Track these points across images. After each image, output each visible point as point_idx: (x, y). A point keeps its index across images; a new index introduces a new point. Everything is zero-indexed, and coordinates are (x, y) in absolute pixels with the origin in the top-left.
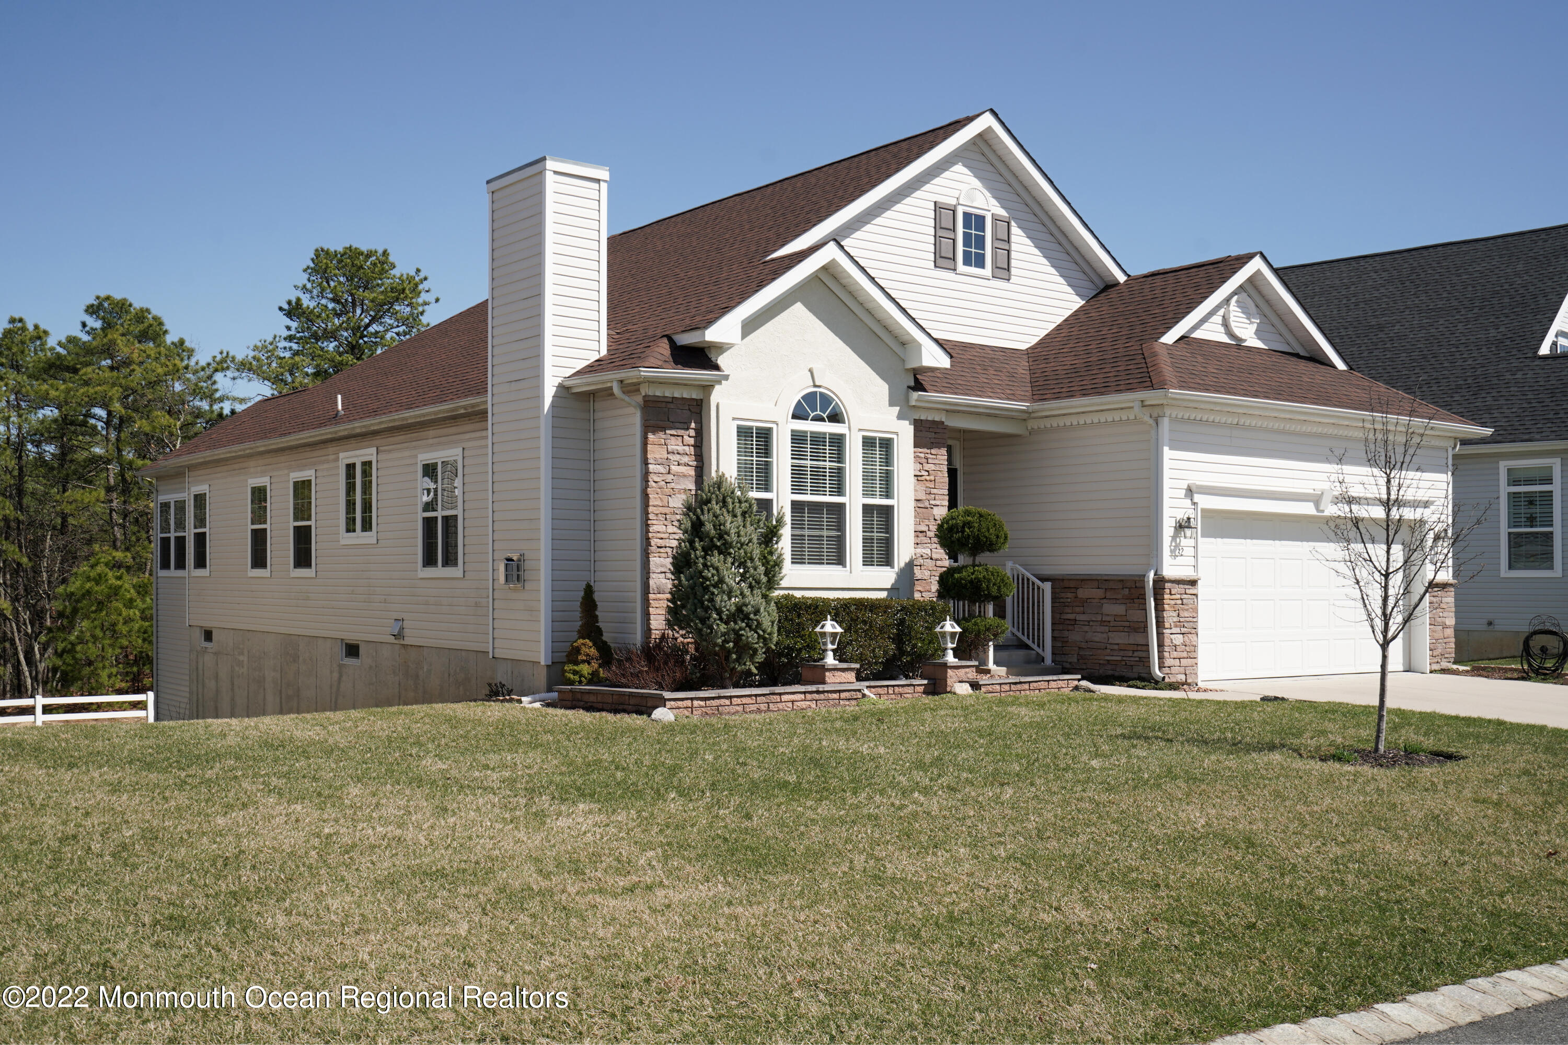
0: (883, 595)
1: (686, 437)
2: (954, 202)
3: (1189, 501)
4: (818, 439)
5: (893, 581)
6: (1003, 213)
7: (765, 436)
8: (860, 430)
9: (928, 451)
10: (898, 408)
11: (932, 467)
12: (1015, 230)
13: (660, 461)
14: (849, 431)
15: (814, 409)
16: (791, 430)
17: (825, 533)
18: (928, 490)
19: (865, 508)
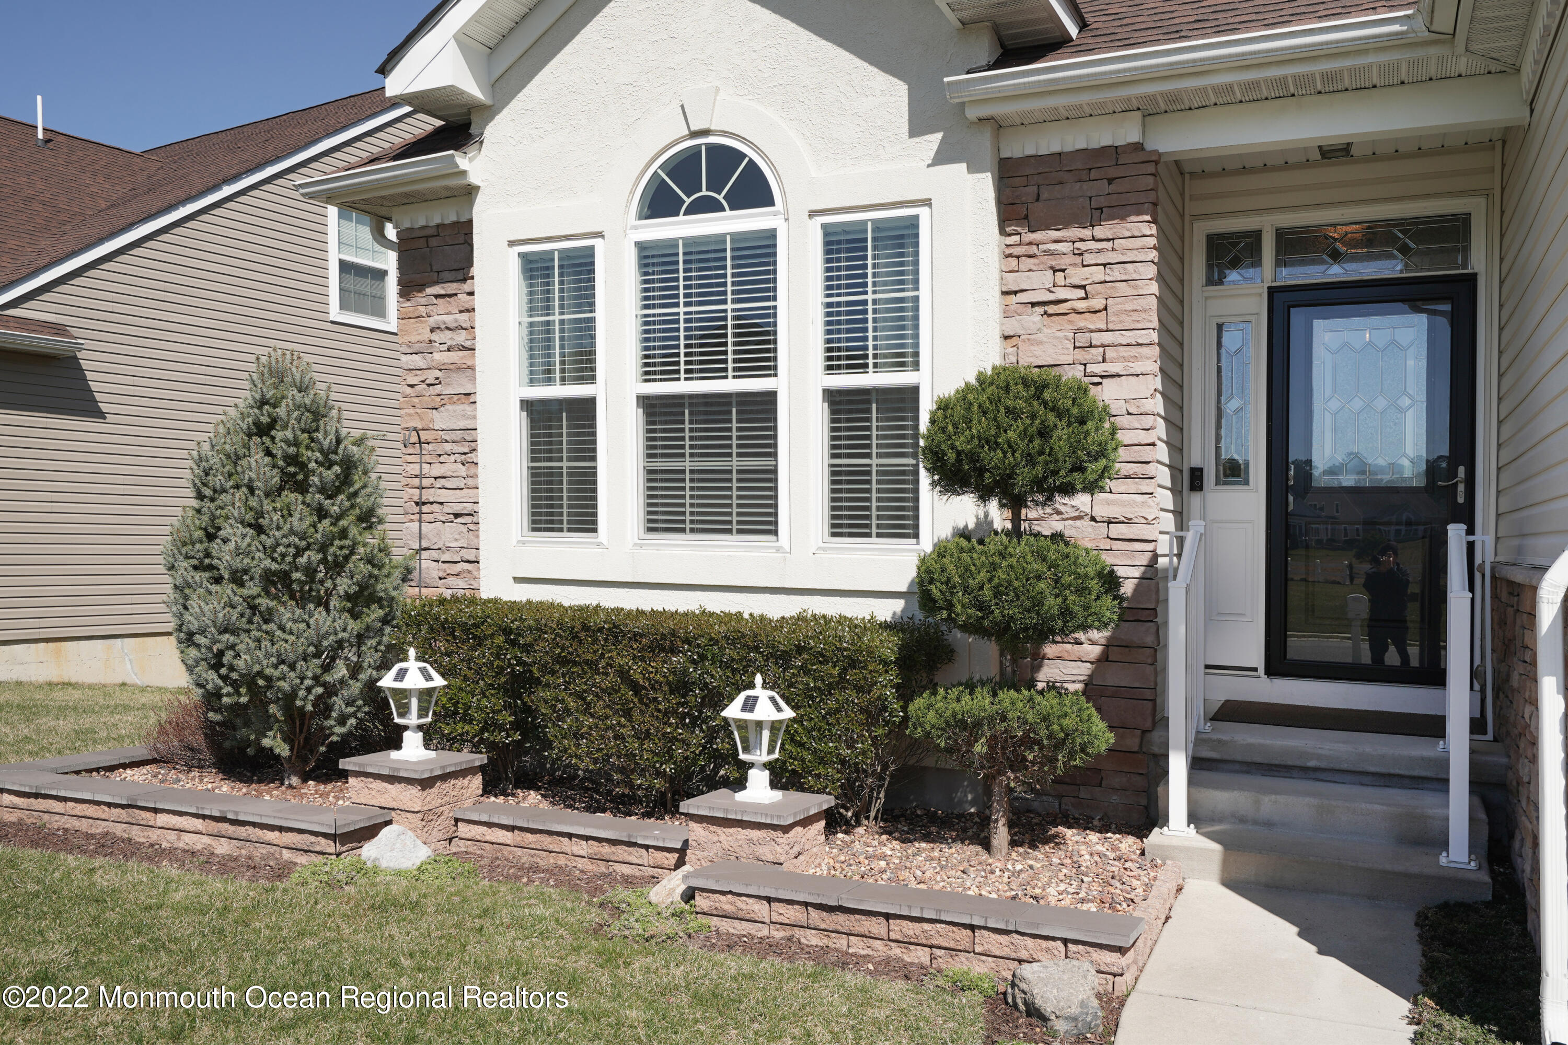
0: (887, 610)
5: (912, 574)
7: (580, 267)
8: (813, 214)
9: (1087, 233)
10: (939, 135)
11: (1098, 274)
13: (417, 347)
14: (787, 220)
15: (691, 186)
16: (637, 244)
17: (735, 463)
18: (1082, 339)
19: (834, 398)
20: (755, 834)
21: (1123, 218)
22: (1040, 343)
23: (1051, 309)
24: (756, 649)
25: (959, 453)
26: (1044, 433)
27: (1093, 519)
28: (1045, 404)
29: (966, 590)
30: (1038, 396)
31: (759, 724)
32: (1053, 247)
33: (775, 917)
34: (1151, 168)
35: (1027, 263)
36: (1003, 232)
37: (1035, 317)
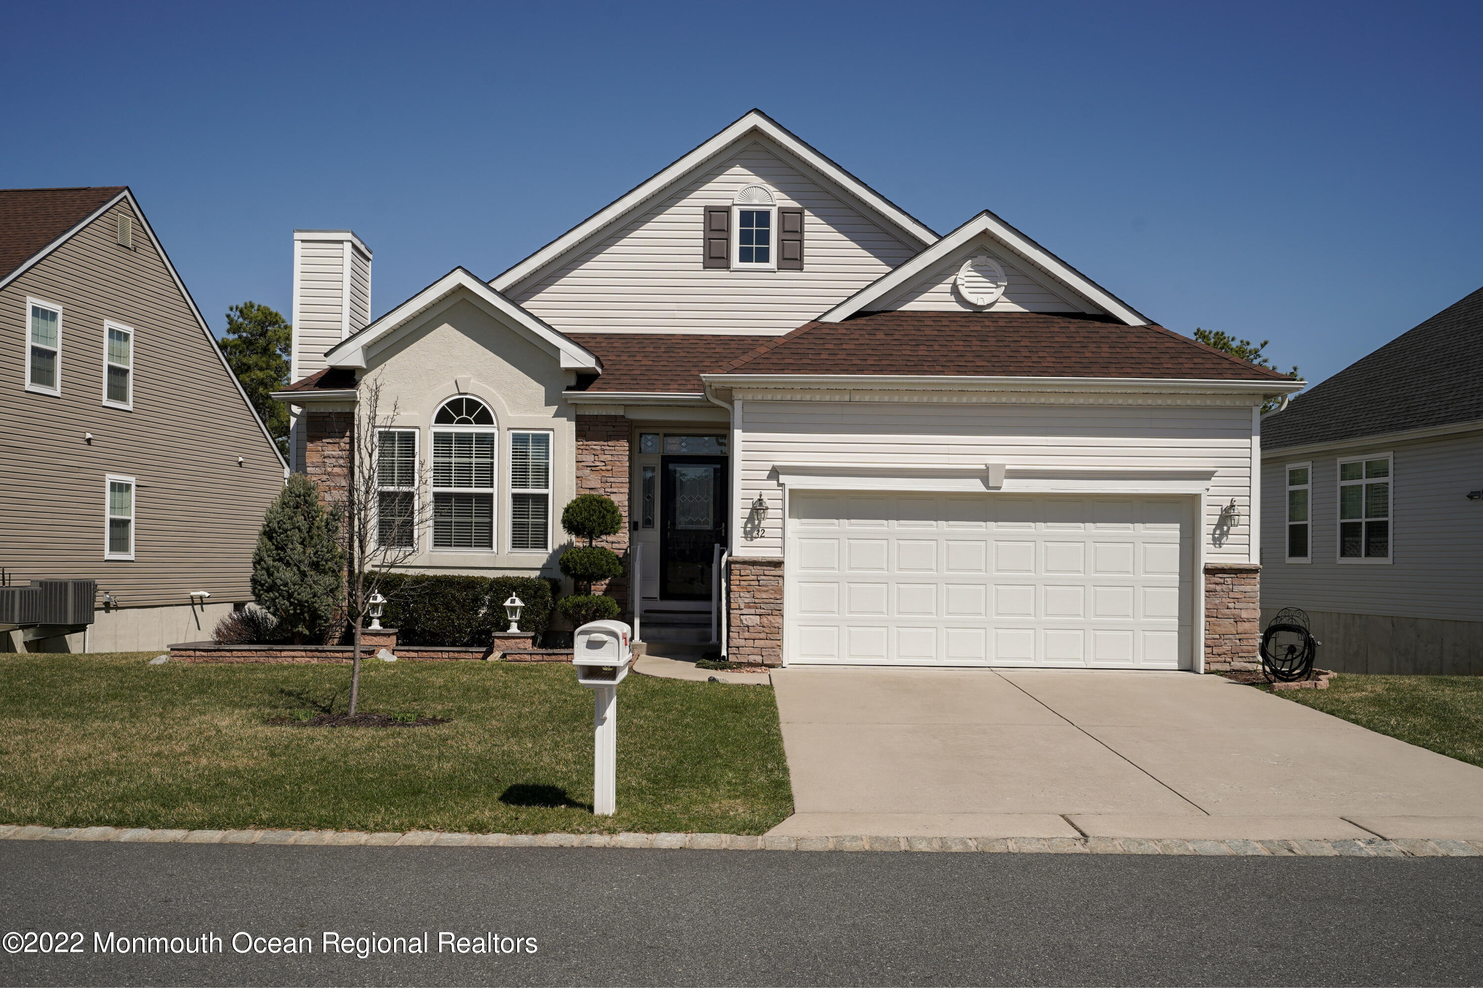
0: (534, 574)
1: (342, 445)
2: (728, 203)
3: (776, 482)
4: (464, 439)
5: (545, 561)
6: (795, 204)
7: (408, 439)
8: (509, 429)
9: (606, 443)
10: (556, 407)
11: (609, 458)
12: (809, 218)
13: (316, 464)
14: (499, 430)
15: (459, 413)
16: (435, 433)
17: (474, 520)
18: (604, 479)
19: (515, 497)
20: (518, 641)
21: (618, 440)
22: (589, 480)
23: (593, 469)
24: (505, 586)
25: (578, 522)
26: (604, 517)
27: (607, 542)
28: (603, 508)
29: (581, 564)
30: (601, 505)
31: (516, 608)
32: (594, 447)
33: (533, 659)
34: (627, 424)
35: (585, 452)
36: (577, 440)
37: (587, 471)
